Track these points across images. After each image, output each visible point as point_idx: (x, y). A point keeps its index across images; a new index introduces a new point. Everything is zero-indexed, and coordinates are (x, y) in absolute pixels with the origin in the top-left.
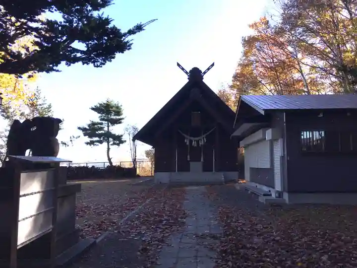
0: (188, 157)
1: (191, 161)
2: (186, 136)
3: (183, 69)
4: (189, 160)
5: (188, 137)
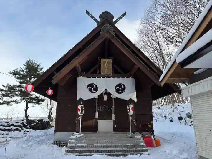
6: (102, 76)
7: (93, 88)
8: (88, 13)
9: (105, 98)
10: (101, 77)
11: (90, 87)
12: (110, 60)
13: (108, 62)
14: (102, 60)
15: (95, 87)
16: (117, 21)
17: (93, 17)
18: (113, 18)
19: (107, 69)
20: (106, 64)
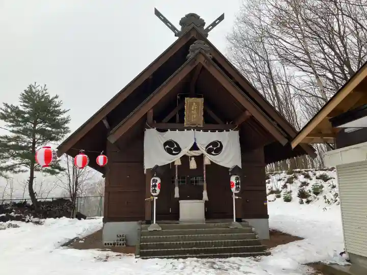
4: (177, 195)
6: (186, 128)
7: (172, 149)
8: (157, 13)
10: (185, 130)
11: (167, 146)
12: (201, 101)
13: (197, 104)
14: (188, 100)
15: (175, 146)
16: (209, 30)
17: (167, 20)
18: (204, 24)
19: (195, 116)
20: (194, 107)
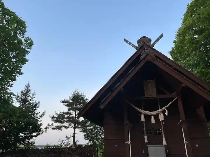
0: (146, 137)
1: (150, 143)
2: (140, 110)
3: (130, 44)
4: (146, 141)
5: (143, 111)
8: (126, 41)
9: (153, 120)
16: (155, 44)
18: (151, 41)
